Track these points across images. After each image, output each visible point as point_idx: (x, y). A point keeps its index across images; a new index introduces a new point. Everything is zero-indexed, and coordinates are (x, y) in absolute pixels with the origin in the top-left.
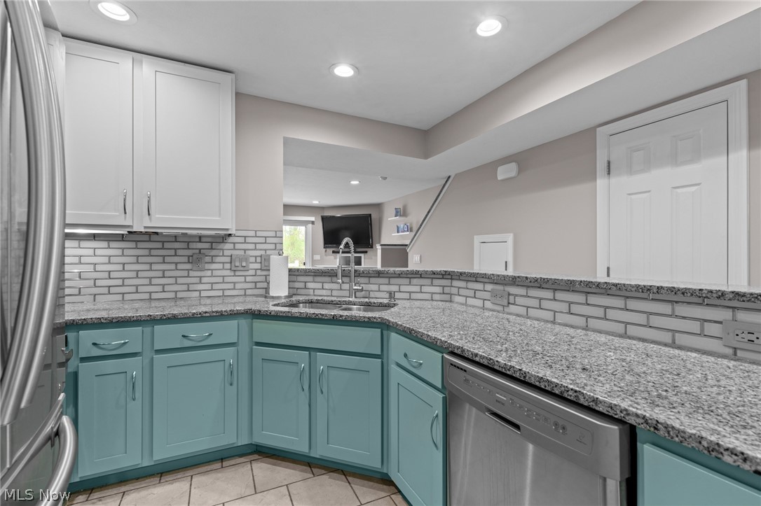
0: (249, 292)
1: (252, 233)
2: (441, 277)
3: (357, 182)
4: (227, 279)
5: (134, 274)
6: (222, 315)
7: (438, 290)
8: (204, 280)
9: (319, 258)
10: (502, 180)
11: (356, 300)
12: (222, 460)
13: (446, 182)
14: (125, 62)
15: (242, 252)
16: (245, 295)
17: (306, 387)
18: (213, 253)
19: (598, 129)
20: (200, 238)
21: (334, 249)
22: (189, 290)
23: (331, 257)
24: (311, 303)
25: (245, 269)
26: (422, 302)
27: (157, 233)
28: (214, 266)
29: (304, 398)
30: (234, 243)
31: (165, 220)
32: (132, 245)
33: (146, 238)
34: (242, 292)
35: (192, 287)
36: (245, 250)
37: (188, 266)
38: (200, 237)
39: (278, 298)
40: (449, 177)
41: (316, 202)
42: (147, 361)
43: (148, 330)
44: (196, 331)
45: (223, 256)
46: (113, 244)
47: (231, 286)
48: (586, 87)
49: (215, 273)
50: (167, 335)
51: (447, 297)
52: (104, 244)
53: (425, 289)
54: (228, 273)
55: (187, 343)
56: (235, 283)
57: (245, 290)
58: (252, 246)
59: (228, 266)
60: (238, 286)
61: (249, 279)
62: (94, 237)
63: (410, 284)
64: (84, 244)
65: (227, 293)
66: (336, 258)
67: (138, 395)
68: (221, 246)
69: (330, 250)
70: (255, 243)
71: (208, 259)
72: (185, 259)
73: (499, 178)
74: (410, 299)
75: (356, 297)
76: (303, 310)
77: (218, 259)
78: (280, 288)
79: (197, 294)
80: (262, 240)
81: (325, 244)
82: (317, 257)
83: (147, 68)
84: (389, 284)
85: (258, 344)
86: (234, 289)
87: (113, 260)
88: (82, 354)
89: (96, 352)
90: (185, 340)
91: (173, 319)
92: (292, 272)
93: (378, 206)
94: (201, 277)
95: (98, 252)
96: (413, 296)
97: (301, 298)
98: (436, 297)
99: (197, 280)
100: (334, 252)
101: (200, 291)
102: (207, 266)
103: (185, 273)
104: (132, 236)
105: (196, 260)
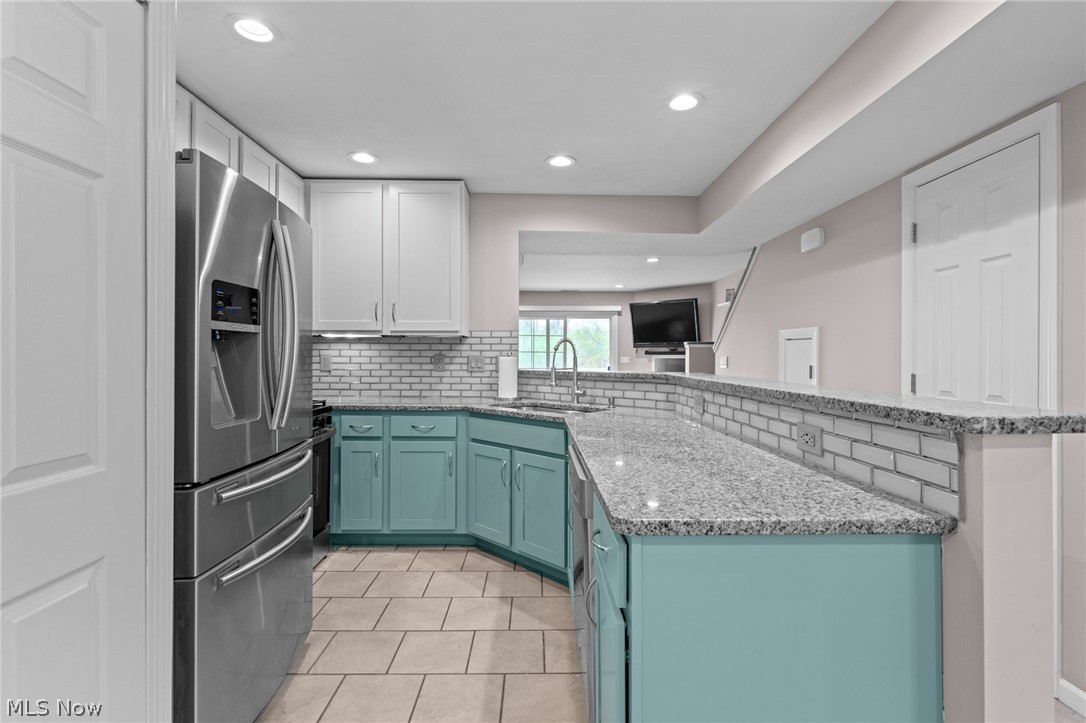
0: (484, 394)
1: (488, 334)
2: (665, 381)
3: (656, 260)
4: (464, 380)
5: (388, 373)
6: (442, 410)
7: (662, 397)
8: (444, 380)
9: (628, 361)
10: (809, 252)
11: (579, 405)
12: (446, 546)
13: (753, 254)
14: (375, 191)
15: (478, 354)
16: (481, 396)
17: (508, 483)
18: (452, 354)
19: (903, 179)
20: (441, 341)
21: (647, 349)
22: (431, 390)
23: (645, 359)
24: (535, 407)
25: (480, 369)
26: (646, 410)
27: (403, 336)
28: (453, 367)
29: (506, 492)
30: (471, 344)
31: (406, 325)
32: (386, 347)
33: (397, 340)
34: (478, 394)
35: (434, 387)
36: (481, 351)
37: (431, 367)
38: (440, 339)
39: (507, 399)
40: (755, 249)
41: (619, 287)
42: (386, 445)
43: (387, 419)
44: (424, 423)
45: (461, 357)
46: (374, 347)
47: (468, 387)
48: (818, 145)
49: (454, 374)
50: (401, 425)
51: (670, 406)
52: (366, 346)
53: (649, 395)
54: (465, 374)
55: (415, 433)
56: (471, 384)
57: (481, 391)
58: (487, 347)
59: (465, 367)
60: (474, 387)
61: (485, 380)
62: (360, 340)
63: (634, 389)
64: (354, 346)
65: (464, 394)
66: (650, 361)
67: (380, 472)
68: (459, 347)
69: (642, 351)
70: (491, 344)
71: (447, 360)
72: (428, 360)
73: (803, 251)
74: (634, 407)
75: (578, 402)
76: (525, 411)
77: (456, 360)
78: (508, 391)
79: (438, 393)
80: (497, 341)
81: (635, 341)
82: (625, 360)
83: (394, 191)
84: (613, 389)
85: (474, 440)
86: (471, 390)
87: (373, 360)
88: (343, 434)
89: (352, 433)
90: (414, 431)
91: (404, 411)
92: (521, 374)
93: (709, 287)
94: (441, 377)
95: (363, 353)
96: (638, 403)
97: (525, 401)
98: (661, 405)
99: (438, 380)
100: (647, 353)
101: (441, 391)
102: (447, 367)
103: (428, 373)
104: (385, 340)
105: (438, 360)
